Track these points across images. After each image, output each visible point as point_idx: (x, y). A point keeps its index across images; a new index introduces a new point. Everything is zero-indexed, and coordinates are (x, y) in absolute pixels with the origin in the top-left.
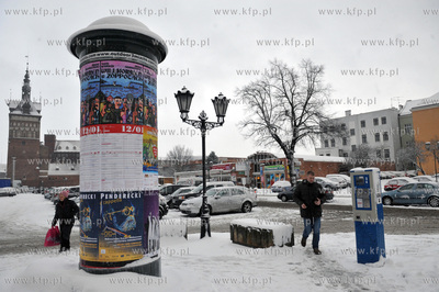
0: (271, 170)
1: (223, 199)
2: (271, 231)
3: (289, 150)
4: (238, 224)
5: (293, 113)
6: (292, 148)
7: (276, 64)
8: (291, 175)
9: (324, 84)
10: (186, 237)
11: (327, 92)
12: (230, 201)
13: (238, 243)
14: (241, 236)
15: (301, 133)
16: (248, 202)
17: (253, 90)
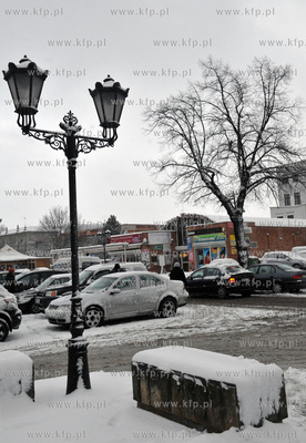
0: (204, 241)
1: (126, 294)
2: (232, 388)
3: (234, 207)
4: (150, 363)
5: (240, 146)
6: (240, 204)
7: (210, 67)
8: (239, 248)
9: (291, 98)
10: (31, 393)
11: (295, 112)
12: (138, 298)
13: (150, 408)
14: (157, 393)
15: (253, 179)
16: (169, 298)
17: (174, 110)
